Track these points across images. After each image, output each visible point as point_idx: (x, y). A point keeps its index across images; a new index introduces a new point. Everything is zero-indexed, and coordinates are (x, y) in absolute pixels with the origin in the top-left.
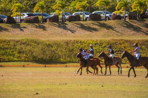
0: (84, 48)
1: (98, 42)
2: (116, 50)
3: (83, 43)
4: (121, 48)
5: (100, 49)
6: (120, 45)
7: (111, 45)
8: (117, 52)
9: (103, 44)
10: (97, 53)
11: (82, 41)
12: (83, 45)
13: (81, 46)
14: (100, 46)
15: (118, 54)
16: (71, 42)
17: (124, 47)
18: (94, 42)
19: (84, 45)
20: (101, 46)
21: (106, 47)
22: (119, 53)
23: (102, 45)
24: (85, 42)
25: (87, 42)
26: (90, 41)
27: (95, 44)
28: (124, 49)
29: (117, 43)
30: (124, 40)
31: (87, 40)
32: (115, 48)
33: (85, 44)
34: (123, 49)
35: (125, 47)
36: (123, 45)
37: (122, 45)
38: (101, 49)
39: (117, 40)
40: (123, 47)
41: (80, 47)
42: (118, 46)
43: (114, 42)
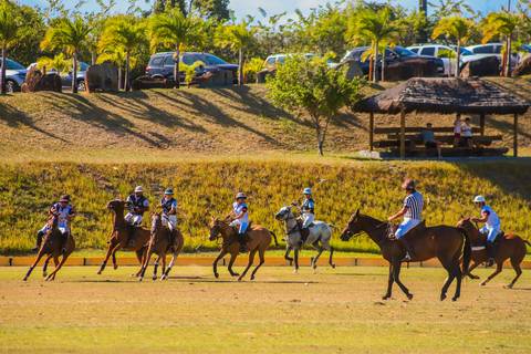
2: (45, 200)
4: (61, 194)
6: (58, 183)
17: (73, 190)
21: (8, 191)
28: (73, 196)
29: (49, 174)
30: (74, 164)
32: (42, 193)
35: (76, 191)
36: (68, 183)
37: (65, 184)
39: (48, 165)
40: (70, 192)
42: (50, 186)
43: (37, 172)
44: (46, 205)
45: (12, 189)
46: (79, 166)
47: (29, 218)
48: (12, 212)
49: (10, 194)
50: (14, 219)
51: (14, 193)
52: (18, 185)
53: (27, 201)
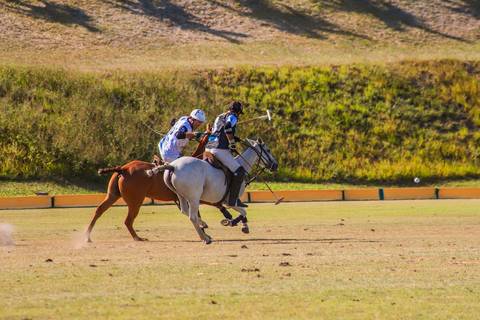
0: (281, 105)
1: (342, 76)
2: (432, 112)
3: (274, 83)
4: (450, 102)
5: (358, 107)
6: (444, 88)
7: (401, 88)
8: (438, 123)
9: (365, 85)
10: (348, 130)
11: (269, 73)
12: (273, 93)
13: (267, 97)
14: (352, 93)
15: (445, 131)
16: (215, 79)
17: (464, 98)
18: (323, 79)
19: (279, 92)
20: (358, 96)
21: (383, 100)
22: (449, 126)
23: (361, 91)
24: (283, 76)
25: (289, 75)
26: (301, 72)
27: (332, 87)
28: (466, 105)
29: (431, 76)
30: (458, 62)
31: (291, 70)
32: (426, 103)
33: (283, 84)
34: (460, 106)
35: (468, 99)
36: (456, 88)
37: (453, 89)
38: (364, 110)
39: (425, 64)
40: (460, 99)
41: (265, 100)
42: (434, 92)
43: (415, 73)
44: (433, 118)
45: (388, 97)
46: (465, 65)
47: (417, 136)
48: (394, 127)
49: (387, 104)
50: (399, 137)
51: (392, 103)
52: (395, 91)
53: (410, 113)
